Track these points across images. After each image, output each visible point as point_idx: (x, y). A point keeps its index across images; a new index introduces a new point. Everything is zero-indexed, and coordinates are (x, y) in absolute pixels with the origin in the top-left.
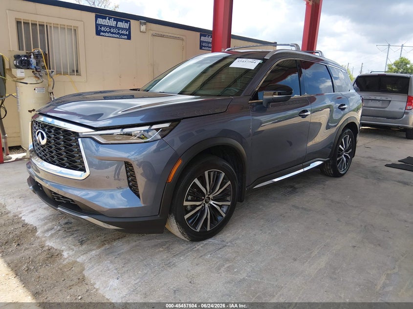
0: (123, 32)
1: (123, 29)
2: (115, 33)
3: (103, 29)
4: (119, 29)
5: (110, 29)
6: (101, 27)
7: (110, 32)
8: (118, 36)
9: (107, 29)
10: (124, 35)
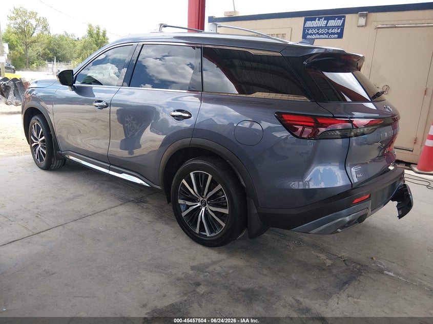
0: (333, 31)
1: (333, 27)
2: (323, 34)
3: (310, 32)
4: (328, 28)
5: (318, 30)
6: (308, 30)
7: (318, 33)
8: (327, 36)
9: (315, 31)
10: (334, 34)
